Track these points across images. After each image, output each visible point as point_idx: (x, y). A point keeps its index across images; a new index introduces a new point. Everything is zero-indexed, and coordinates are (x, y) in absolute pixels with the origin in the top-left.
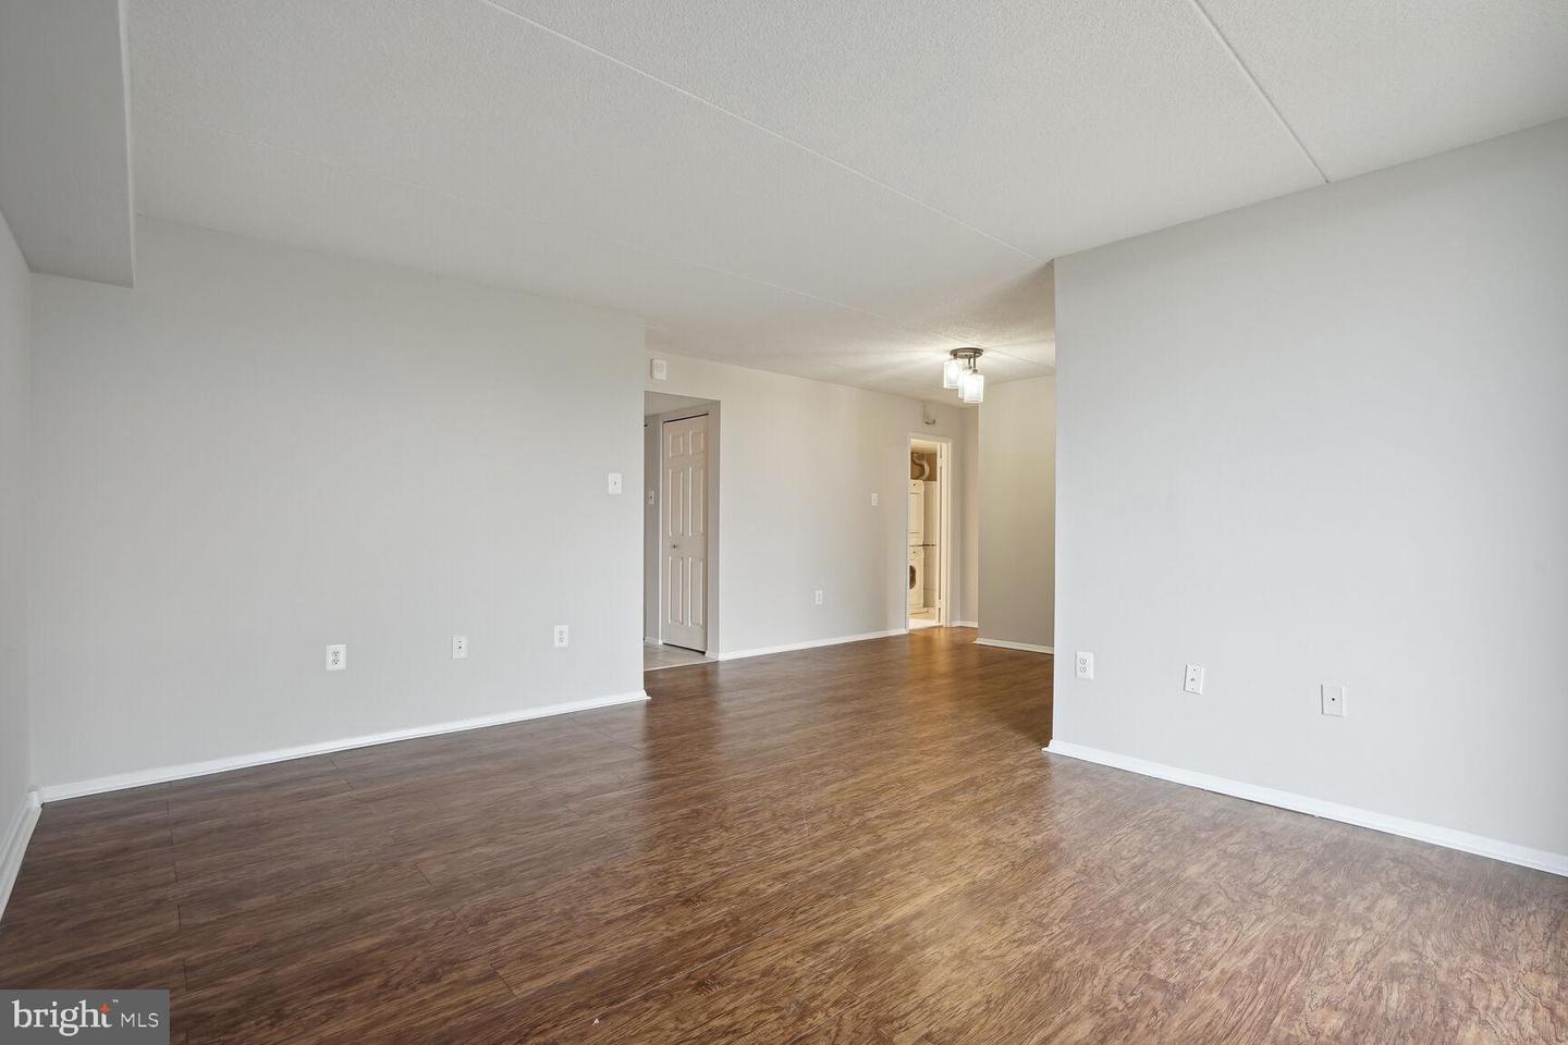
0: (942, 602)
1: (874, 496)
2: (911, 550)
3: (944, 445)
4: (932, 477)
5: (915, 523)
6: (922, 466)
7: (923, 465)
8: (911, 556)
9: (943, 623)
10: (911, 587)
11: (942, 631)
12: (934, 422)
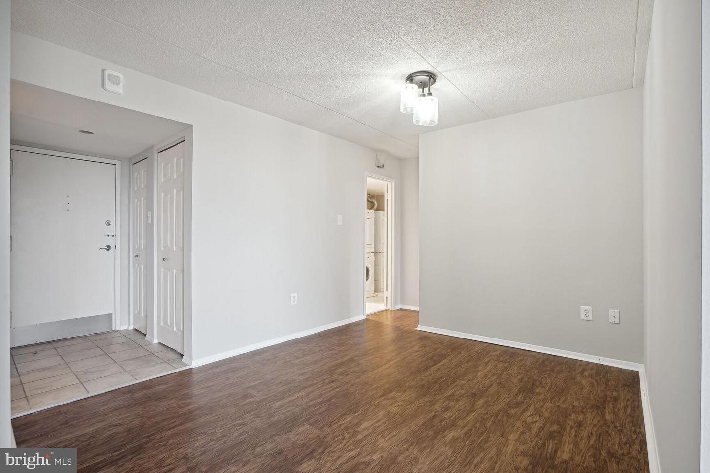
0: (388, 292)
1: (340, 218)
2: (367, 255)
3: (390, 184)
4: (380, 208)
5: (369, 238)
6: (373, 203)
7: (375, 201)
8: (367, 259)
9: (389, 307)
10: (367, 280)
11: (389, 313)
12: (383, 165)
